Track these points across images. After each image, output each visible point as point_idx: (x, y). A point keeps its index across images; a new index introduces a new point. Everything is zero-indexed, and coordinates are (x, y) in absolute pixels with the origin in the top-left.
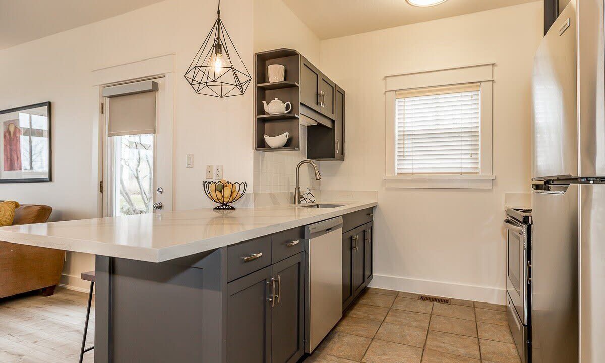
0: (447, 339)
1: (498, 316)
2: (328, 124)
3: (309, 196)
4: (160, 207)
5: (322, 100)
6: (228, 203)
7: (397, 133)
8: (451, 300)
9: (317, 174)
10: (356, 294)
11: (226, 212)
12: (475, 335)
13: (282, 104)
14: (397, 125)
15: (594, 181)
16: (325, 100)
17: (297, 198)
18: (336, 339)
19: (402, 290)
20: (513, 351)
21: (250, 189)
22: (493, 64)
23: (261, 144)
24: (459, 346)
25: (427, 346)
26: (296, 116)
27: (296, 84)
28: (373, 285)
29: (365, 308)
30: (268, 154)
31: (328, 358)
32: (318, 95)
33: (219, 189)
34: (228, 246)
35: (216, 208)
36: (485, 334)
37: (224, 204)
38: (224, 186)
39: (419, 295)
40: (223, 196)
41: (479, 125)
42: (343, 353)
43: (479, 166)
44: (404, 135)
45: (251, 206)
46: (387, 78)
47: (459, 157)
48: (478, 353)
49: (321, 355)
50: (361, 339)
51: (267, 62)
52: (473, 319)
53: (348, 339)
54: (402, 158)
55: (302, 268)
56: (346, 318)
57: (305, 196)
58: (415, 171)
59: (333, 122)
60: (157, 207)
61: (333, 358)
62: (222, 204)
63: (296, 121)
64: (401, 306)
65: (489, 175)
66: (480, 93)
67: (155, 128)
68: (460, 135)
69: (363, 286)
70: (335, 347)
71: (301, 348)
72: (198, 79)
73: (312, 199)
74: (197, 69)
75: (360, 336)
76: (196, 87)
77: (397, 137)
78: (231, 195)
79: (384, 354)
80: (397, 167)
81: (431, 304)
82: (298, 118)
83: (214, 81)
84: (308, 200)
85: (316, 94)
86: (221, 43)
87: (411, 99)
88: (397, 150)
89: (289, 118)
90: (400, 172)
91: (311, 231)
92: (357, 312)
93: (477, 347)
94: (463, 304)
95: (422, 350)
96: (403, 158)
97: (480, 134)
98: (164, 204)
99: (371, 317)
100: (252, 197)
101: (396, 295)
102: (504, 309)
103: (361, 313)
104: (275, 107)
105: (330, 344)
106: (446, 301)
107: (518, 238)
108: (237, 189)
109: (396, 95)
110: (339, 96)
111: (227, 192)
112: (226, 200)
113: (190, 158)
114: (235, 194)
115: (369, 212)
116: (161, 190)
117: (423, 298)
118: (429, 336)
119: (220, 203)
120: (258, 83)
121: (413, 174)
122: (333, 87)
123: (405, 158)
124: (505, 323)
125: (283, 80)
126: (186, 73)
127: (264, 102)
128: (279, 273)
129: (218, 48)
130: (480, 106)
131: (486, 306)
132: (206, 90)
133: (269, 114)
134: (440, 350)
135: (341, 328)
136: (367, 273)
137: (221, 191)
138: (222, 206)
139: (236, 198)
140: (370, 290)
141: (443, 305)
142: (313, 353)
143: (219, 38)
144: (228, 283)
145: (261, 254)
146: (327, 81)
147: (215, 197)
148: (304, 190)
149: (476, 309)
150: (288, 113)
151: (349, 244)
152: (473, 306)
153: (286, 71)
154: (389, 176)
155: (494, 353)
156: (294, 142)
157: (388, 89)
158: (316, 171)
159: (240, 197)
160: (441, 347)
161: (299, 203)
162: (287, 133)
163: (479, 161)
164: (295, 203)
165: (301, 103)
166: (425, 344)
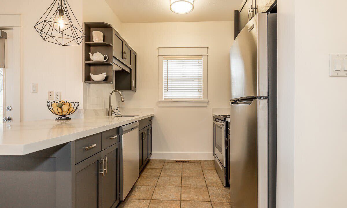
0: (191, 180)
1: (211, 166)
2: (128, 70)
3: (117, 111)
4: (10, 120)
5: (125, 56)
6: (66, 115)
7: (164, 78)
8: (190, 161)
9: (122, 98)
10: (145, 163)
11: (65, 121)
12: (203, 176)
13: (102, 56)
14: (164, 73)
15: (263, 98)
16: (127, 56)
17: (110, 112)
18: (136, 189)
19: (166, 158)
20: (219, 181)
21: (81, 107)
22: (208, 47)
23: (88, 79)
24: (196, 182)
25: (182, 185)
26: (111, 63)
27: (111, 44)
28: (153, 158)
29: (150, 170)
30: (92, 86)
31: (133, 201)
32: (123, 53)
33: (59, 106)
34: (76, 141)
35: (56, 119)
36: (207, 175)
37: (63, 116)
38: (63, 104)
39: (175, 160)
40: (62, 111)
41: (202, 76)
42: (141, 197)
43: (202, 95)
44: (168, 79)
45: (82, 117)
46: (159, 49)
47: (193, 91)
48: (205, 184)
49: (129, 200)
50: (149, 187)
51: (91, 29)
52: (201, 168)
53: (142, 188)
54: (167, 91)
55: (118, 152)
56: (141, 177)
57: (115, 111)
58: (173, 98)
59: (131, 70)
60: (7, 120)
61: (136, 200)
62: (61, 116)
63: (110, 67)
64: (167, 167)
65: (206, 100)
66: (202, 60)
67: (4, 64)
68: (194, 80)
69: (148, 159)
70: (136, 194)
71: (118, 199)
72: (45, 30)
73: (119, 113)
74: (45, 23)
75: (149, 186)
76: (44, 35)
77: (164, 80)
78: (68, 110)
79: (163, 193)
80: (164, 95)
81: (181, 164)
82: (112, 65)
83: (59, 32)
84: (116, 113)
85: (122, 52)
86: (63, 9)
87: (171, 61)
88: (164, 86)
89: (106, 64)
90: (165, 98)
91: (124, 130)
92: (145, 173)
93: (204, 181)
94: (195, 162)
95: (180, 187)
97: (202, 80)
98: (12, 117)
99: (153, 174)
100: (82, 111)
101: (164, 161)
102: (212, 162)
103: (147, 173)
104: (97, 57)
105: (133, 193)
106: (187, 162)
107: (221, 128)
108: (73, 107)
109: (164, 58)
110: (133, 55)
111: (65, 108)
112: (64, 113)
113: (35, 86)
114: (71, 110)
115: (150, 119)
116: (10, 108)
117: (177, 162)
118: (183, 180)
119: (61, 115)
120: (86, 41)
121: (172, 99)
122: (130, 50)
124: (214, 168)
125: (102, 41)
126: (36, 25)
127: (90, 53)
128: (106, 156)
129: (61, 12)
130: (202, 67)
131: (205, 161)
132: (51, 39)
133: (93, 61)
134: (189, 186)
135: (138, 183)
136: (150, 152)
137: (61, 108)
138: (62, 117)
139: (72, 112)
140: (151, 161)
141: (187, 164)
142: (124, 200)
143: (61, 5)
144: (75, 165)
145: (95, 145)
146: (127, 46)
147: (56, 112)
148: (114, 107)
149: (201, 164)
150: (106, 61)
151: (142, 136)
152: (199, 162)
153: (104, 36)
154: (160, 100)
155: (211, 183)
156: (109, 79)
157: (159, 55)
158: (122, 96)
159: (75, 111)
160: (189, 184)
161: (112, 115)
162: (105, 73)
163: (202, 93)
164: (109, 115)
165: (114, 57)
166: (181, 184)
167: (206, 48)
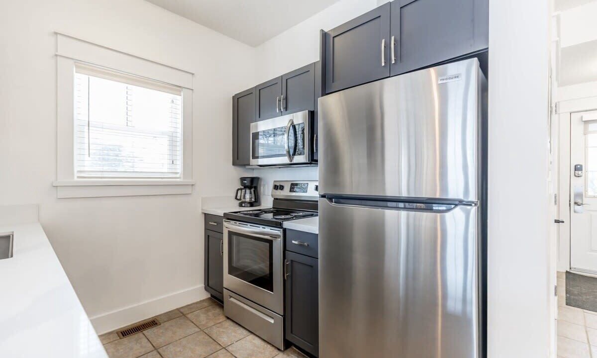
12: (219, 347)
20: (257, 342)
22: (193, 74)
36: (224, 340)
39: (116, 332)
43: (180, 171)
46: (59, 37)
52: (197, 329)
65: (190, 181)
81: (141, 335)
94: (171, 317)
102: (206, 304)
106: (153, 324)
117: (125, 333)
131: (190, 308)
141: (156, 330)
152: (181, 314)
154: (63, 181)
155: (250, 355)
167: (191, 75)
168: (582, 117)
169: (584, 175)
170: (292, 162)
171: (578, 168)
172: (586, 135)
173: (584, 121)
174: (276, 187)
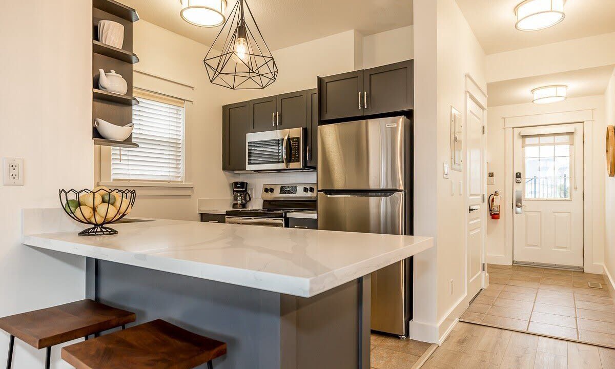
6: (103, 223)
47: (166, 165)
58: (130, 177)
62: (92, 226)
65: (188, 184)
80: (113, 172)
88: (112, 151)
90: (115, 177)
96: (118, 162)
97: (182, 146)
121: (129, 180)
123: (121, 163)
127: (102, 71)
138: (94, 229)
143: (242, 20)
163: (181, 171)
167: (191, 89)
168: (520, 133)
169: (522, 181)
170: (288, 168)
171: (518, 175)
172: (524, 148)
173: (522, 136)
174: (266, 190)
